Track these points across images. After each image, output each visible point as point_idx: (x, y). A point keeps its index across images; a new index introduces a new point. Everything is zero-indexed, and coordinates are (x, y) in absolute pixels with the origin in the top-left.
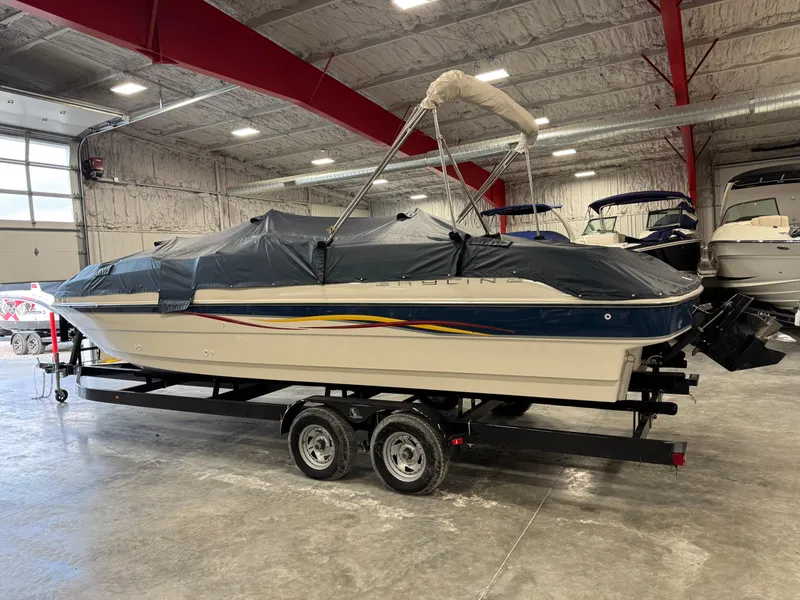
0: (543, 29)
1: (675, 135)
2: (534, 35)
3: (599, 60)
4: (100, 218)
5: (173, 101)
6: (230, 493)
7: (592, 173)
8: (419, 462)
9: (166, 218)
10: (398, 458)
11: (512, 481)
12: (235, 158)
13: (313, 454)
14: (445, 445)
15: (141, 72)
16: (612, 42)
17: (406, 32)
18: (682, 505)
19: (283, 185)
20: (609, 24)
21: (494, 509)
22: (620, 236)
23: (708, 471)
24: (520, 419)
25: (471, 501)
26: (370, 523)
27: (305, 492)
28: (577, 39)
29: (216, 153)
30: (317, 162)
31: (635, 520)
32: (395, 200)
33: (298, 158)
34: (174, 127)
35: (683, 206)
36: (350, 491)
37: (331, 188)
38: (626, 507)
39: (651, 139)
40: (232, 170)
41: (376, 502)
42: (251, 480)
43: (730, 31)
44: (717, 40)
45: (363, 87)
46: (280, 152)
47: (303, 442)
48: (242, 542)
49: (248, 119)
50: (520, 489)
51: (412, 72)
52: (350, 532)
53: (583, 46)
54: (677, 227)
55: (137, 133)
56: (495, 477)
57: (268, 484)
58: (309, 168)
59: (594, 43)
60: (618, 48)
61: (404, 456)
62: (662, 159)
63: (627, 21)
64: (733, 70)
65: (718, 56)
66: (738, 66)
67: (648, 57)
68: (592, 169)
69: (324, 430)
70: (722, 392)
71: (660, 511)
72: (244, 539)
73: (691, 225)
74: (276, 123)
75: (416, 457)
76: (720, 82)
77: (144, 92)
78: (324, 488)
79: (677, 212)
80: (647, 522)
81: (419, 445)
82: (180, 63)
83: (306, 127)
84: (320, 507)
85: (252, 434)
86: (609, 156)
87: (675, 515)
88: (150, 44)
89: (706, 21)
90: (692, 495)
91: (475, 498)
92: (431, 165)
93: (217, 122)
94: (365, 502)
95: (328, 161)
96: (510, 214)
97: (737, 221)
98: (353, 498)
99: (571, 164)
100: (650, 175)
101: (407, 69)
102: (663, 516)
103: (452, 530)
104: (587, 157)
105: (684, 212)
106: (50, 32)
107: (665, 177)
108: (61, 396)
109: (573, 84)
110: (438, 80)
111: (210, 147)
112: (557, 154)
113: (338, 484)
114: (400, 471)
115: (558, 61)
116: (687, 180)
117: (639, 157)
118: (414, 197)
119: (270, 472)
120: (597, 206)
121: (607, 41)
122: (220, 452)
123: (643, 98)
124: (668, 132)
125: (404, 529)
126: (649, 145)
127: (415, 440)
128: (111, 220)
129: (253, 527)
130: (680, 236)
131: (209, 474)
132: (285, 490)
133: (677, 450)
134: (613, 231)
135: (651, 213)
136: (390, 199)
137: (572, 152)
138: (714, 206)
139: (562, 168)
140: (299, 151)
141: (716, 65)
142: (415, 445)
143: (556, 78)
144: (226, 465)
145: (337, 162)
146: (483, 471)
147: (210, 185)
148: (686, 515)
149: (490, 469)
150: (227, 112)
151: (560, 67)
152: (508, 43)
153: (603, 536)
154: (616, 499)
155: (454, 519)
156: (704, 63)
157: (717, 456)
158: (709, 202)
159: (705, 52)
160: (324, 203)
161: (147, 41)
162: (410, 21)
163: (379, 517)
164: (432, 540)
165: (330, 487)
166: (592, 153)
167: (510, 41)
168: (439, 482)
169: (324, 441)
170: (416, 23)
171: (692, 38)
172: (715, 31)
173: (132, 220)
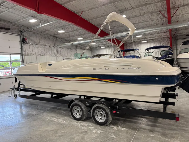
0: (135, 5)
1: (167, 32)
2: (132, 6)
3: (148, 13)
4: (26, 52)
5: (44, 24)
6: (54, 124)
7: (146, 41)
8: (104, 117)
9: (42, 52)
10: (99, 116)
11: (129, 122)
12: (59, 38)
13: (76, 114)
14: (111, 112)
15: (36, 17)
16: (152, 8)
17: (100, 6)
18: (177, 131)
19: (70, 44)
20: (152, 3)
21: (125, 130)
22: (153, 57)
23: (182, 120)
24: (130, 104)
25: (118, 128)
26: (91, 134)
27: (74, 124)
28: (143, 8)
29: (54, 37)
30: (79, 39)
31: (164, 135)
32: (97, 48)
33: (74, 38)
34: (44, 30)
35: (169, 49)
36: (86, 124)
37: (82, 45)
38: (161, 131)
39: (161, 33)
40: (58, 41)
41: (93, 128)
42: (60, 120)
43: (182, 5)
44: (179, 7)
45: (90, 20)
46: (70, 37)
47: (74, 110)
48: (57, 139)
49: (62, 28)
50: (132, 124)
51: (102, 16)
52: (86, 136)
53: (145, 9)
54: (168, 55)
55: (35, 32)
56: (124, 121)
57: (64, 121)
58: (76, 40)
59: (148, 9)
60: (154, 10)
61: (100, 115)
62: (163, 38)
63: (156, 3)
64: (182, 15)
65: (179, 12)
66: (184, 14)
67: (161, 12)
68: (146, 40)
69: (79, 107)
70: (182, 97)
71: (171, 133)
72: (57, 138)
73: (172, 54)
74: (69, 29)
75: (103, 116)
76: (179, 18)
77: (36, 22)
78: (79, 123)
79: (168, 51)
80: (168, 136)
81: (104, 112)
82: (44, 14)
83: (76, 30)
84: (78, 129)
85: (61, 107)
86: (150, 37)
87: (175, 134)
88: (37, 9)
89: (176, 2)
90: (179, 127)
91: (119, 127)
92: (106, 39)
93: (55, 29)
94: (90, 128)
95: (81, 39)
96: (125, 51)
97: (184, 53)
98: (87, 126)
99: (141, 39)
100: (160, 42)
101: (101, 15)
102: (172, 134)
103: (113, 137)
104: (145, 37)
105: (170, 51)
106: (13, 7)
107: (164, 42)
108: (15, 96)
109: (142, 19)
110: (110, 15)
111: (53, 35)
112: (137, 37)
113: (83, 122)
114: (99, 119)
115: (138, 13)
116: (169, 43)
117: (158, 37)
118: (102, 47)
119: (65, 118)
120: (147, 49)
121: (151, 8)
122: (53, 112)
123: (159, 23)
124: (165, 31)
125: (100, 136)
126: (160, 34)
127: (103, 111)
128: (29, 53)
129: (60, 134)
130: (169, 57)
131: (49, 118)
132: (69, 123)
133: (177, 116)
134: (152, 56)
135: (161, 51)
136: (96, 48)
137: (141, 36)
138: (176, 49)
139: (138, 40)
140: (74, 36)
141: (178, 14)
142: (103, 112)
143: (138, 18)
144: (54, 115)
145: (83, 39)
146: (121, 119)
147: (53, 44)
148: (179, 134)
149: (123, 118)
150: (57, 27)
151: (139, 15)
152: (126, 9)
153: (156, 140)
154: (158, 128)
155: (113, 133)
156: (175, 14)
157: (184, 116)
158: (175, 49)
159: (176, 11)
160: (80, 49)
161: (36, 8)
162: (101, 3)
163: (93, 132)
164: (108, 140)
165: (81, 123)
166: (146, 37)
167: (126, 8)
168: (110, 122)
169: (79, 110)
170: (103, 3)
171: (173, 7)
172: (179, 5)
173: (34, 53)
